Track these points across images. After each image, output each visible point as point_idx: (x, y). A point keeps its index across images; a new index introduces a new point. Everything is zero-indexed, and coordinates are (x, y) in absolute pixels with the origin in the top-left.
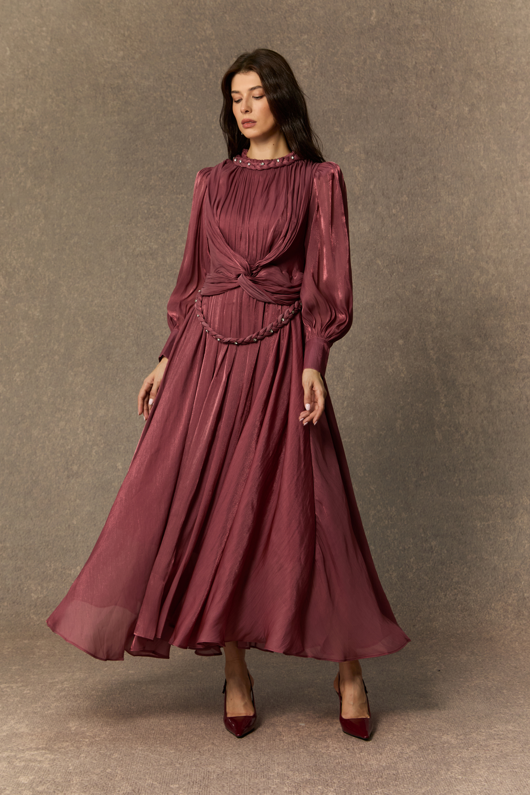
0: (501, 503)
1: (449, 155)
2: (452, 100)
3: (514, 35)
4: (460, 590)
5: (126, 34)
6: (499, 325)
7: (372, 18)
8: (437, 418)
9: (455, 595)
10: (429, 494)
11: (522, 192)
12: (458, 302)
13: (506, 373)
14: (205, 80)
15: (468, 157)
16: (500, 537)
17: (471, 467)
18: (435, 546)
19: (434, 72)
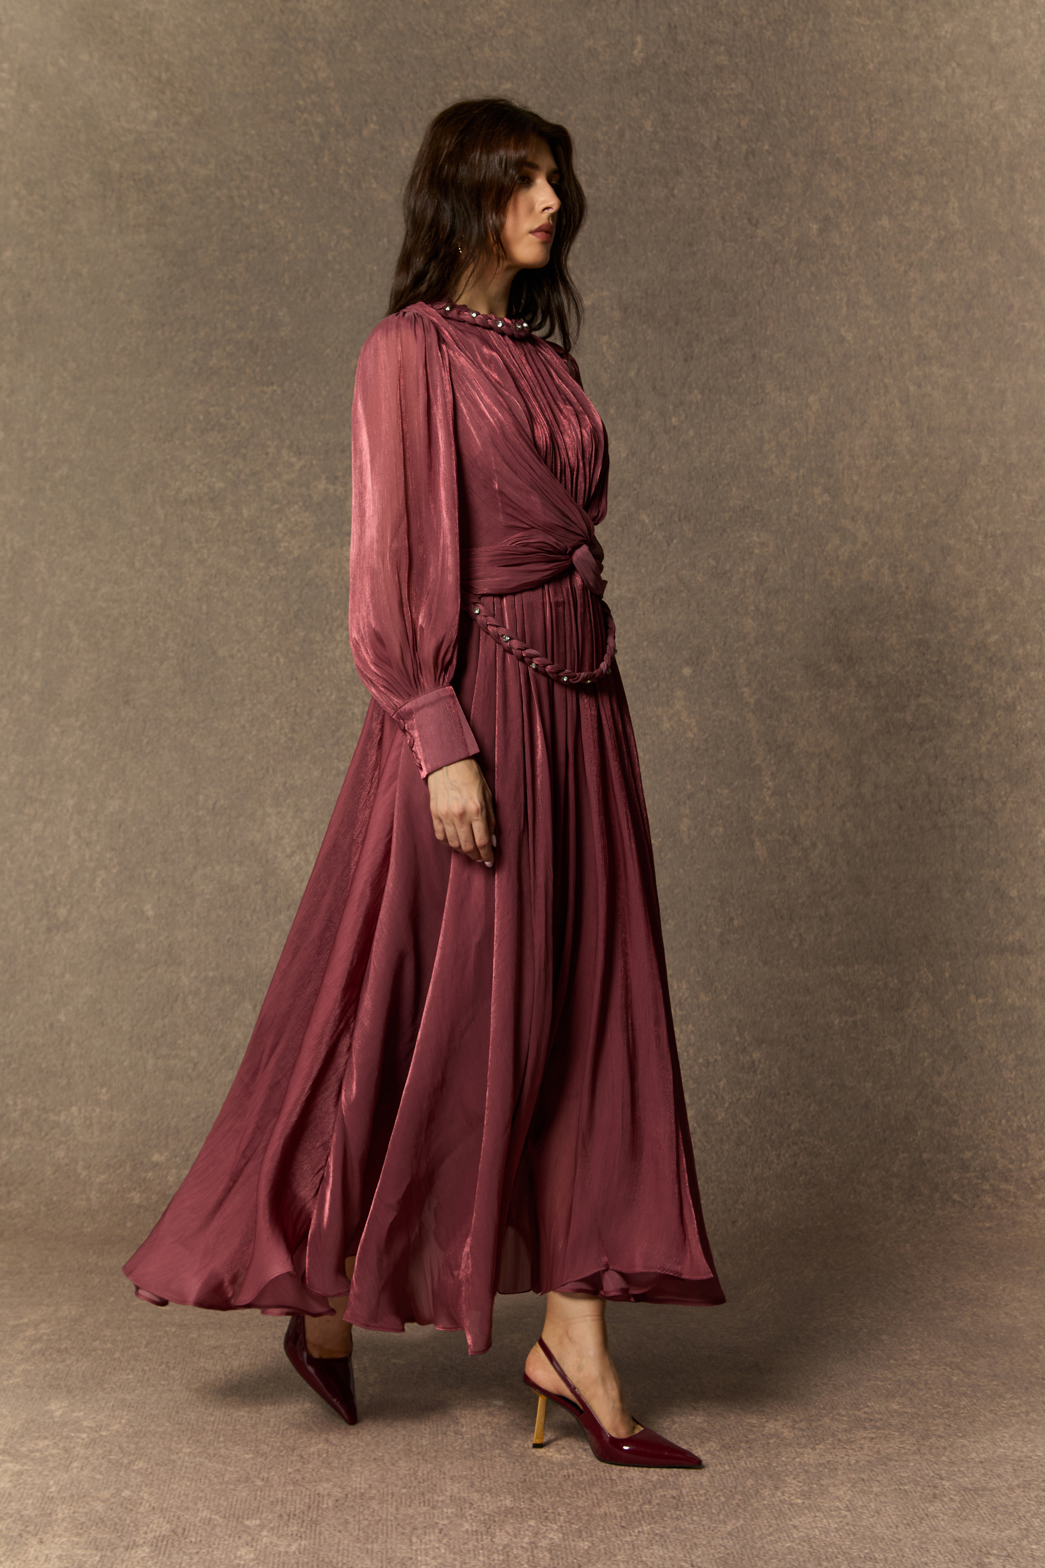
0: (878, 980)
2: (787, 210)
3: (905, 86)
5: (164, 77)
6: (876, 639)
7: (636, 52)
8: (756, 818)
11: (919, 386)
12: (798, 595)
13: (889, 732)
14: (315, 167)
15: (818, 319)
16: (877, 1046)
17: (823, 912)
19: (754, 156)
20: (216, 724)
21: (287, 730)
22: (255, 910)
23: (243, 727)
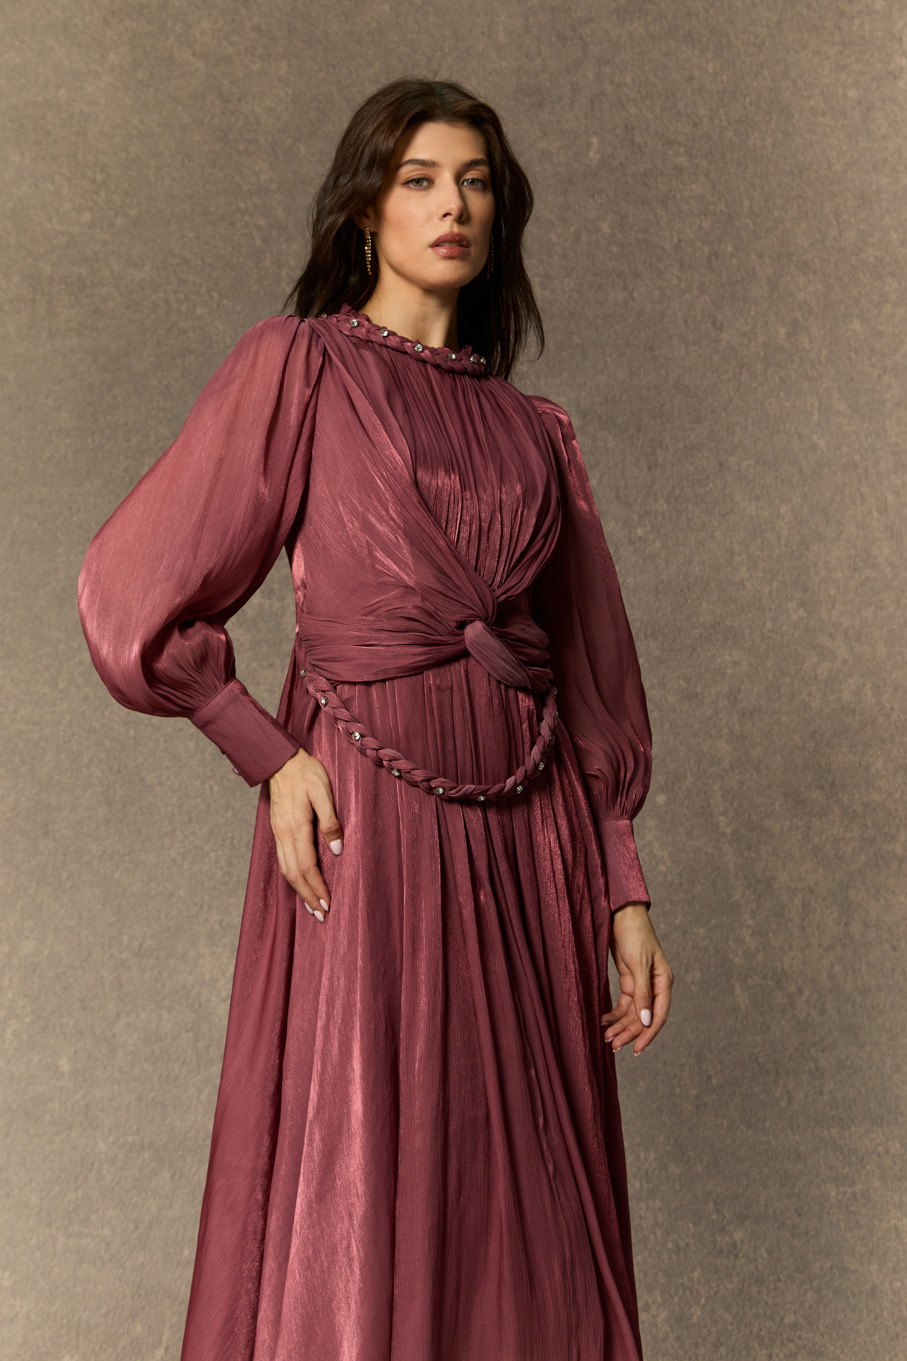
0: (878, 1145)
1: (750, 421)
2: (753, 313)
3: (874, 187)
4: (800, 1343)
5: (99, 178)
6: (860, 764)
7: (591, 154)
8: (736, 960)
9: (791, 1355)
10: (725, 1126)
11: (898, 495)
12: (775, 717)
13: (877, 865)
14: (256, 270)
15: (788, 426)
16: (881, 1221)
17: (813, 1066)
18: (742, 1242)
19: (717, 258)
20: (143, 858)
21: (223, 864)
22: (184, 1061)
23: (174, 860)
